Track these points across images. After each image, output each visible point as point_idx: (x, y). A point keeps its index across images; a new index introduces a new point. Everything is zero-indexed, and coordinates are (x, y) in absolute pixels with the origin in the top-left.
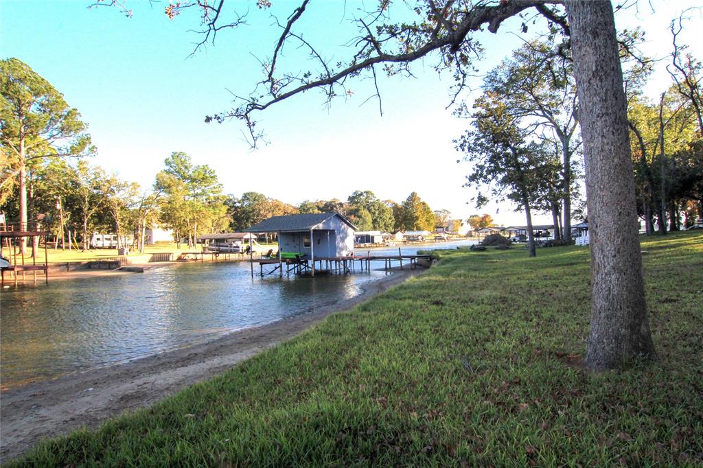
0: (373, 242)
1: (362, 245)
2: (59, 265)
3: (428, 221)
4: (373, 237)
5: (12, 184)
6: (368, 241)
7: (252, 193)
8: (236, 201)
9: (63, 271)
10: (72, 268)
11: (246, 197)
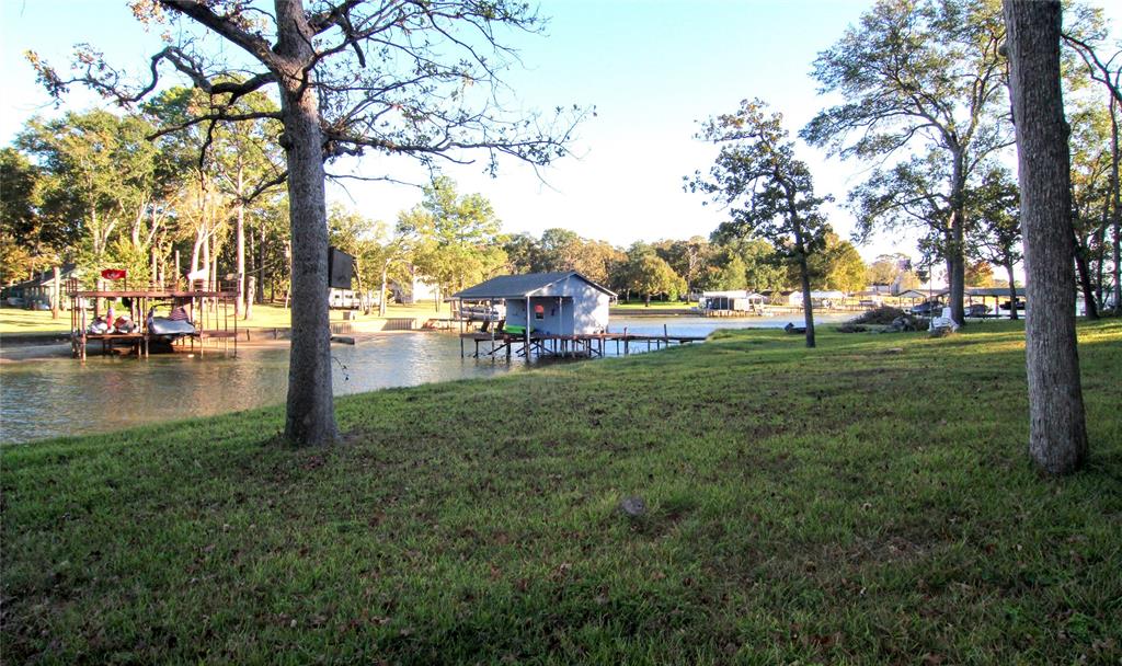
0: (732, 308)
1: (716, 313)
2: (265, 331)
3: (853, 274)
4: (732, 301)
5: (225, 230)
6: (724, 307)
7: (556, 230)
8: (533, 242)
9: (269, 338)
10: (280, 335)
11: (548, 235)
